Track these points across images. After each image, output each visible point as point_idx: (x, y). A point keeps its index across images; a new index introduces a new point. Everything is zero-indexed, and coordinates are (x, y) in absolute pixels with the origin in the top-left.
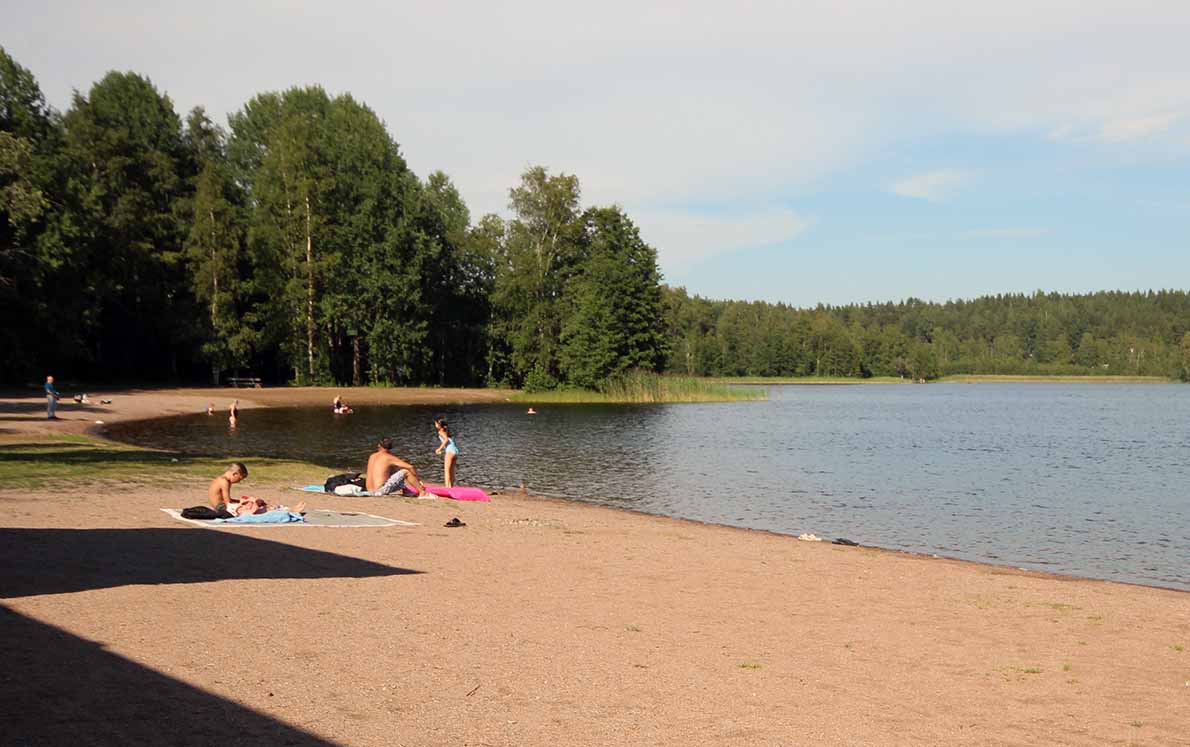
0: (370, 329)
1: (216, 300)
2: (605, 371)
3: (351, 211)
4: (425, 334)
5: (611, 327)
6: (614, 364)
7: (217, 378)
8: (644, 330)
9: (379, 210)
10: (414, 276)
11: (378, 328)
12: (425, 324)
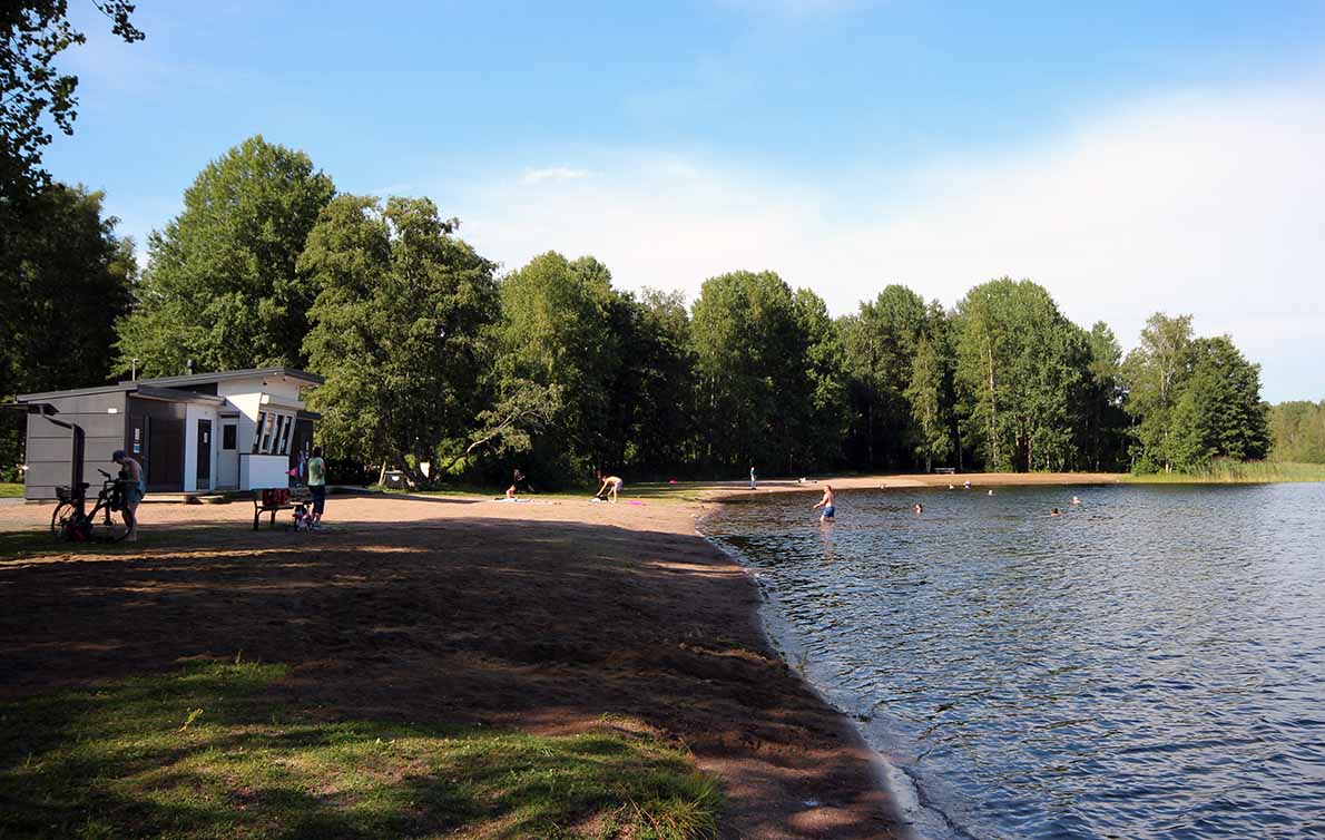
0: (1033, 433)
1: (927, 418)
2: (1192, 459)
3: (1018, 356)
4: (1071, 436)
5: (1198, 427)
6: (1201, 453)
7: (929, 469)
8: (1234, 427)
9: (1035, 354)
10: (1060, 396)
11: (1038, 434)
12: (1070, 429)
